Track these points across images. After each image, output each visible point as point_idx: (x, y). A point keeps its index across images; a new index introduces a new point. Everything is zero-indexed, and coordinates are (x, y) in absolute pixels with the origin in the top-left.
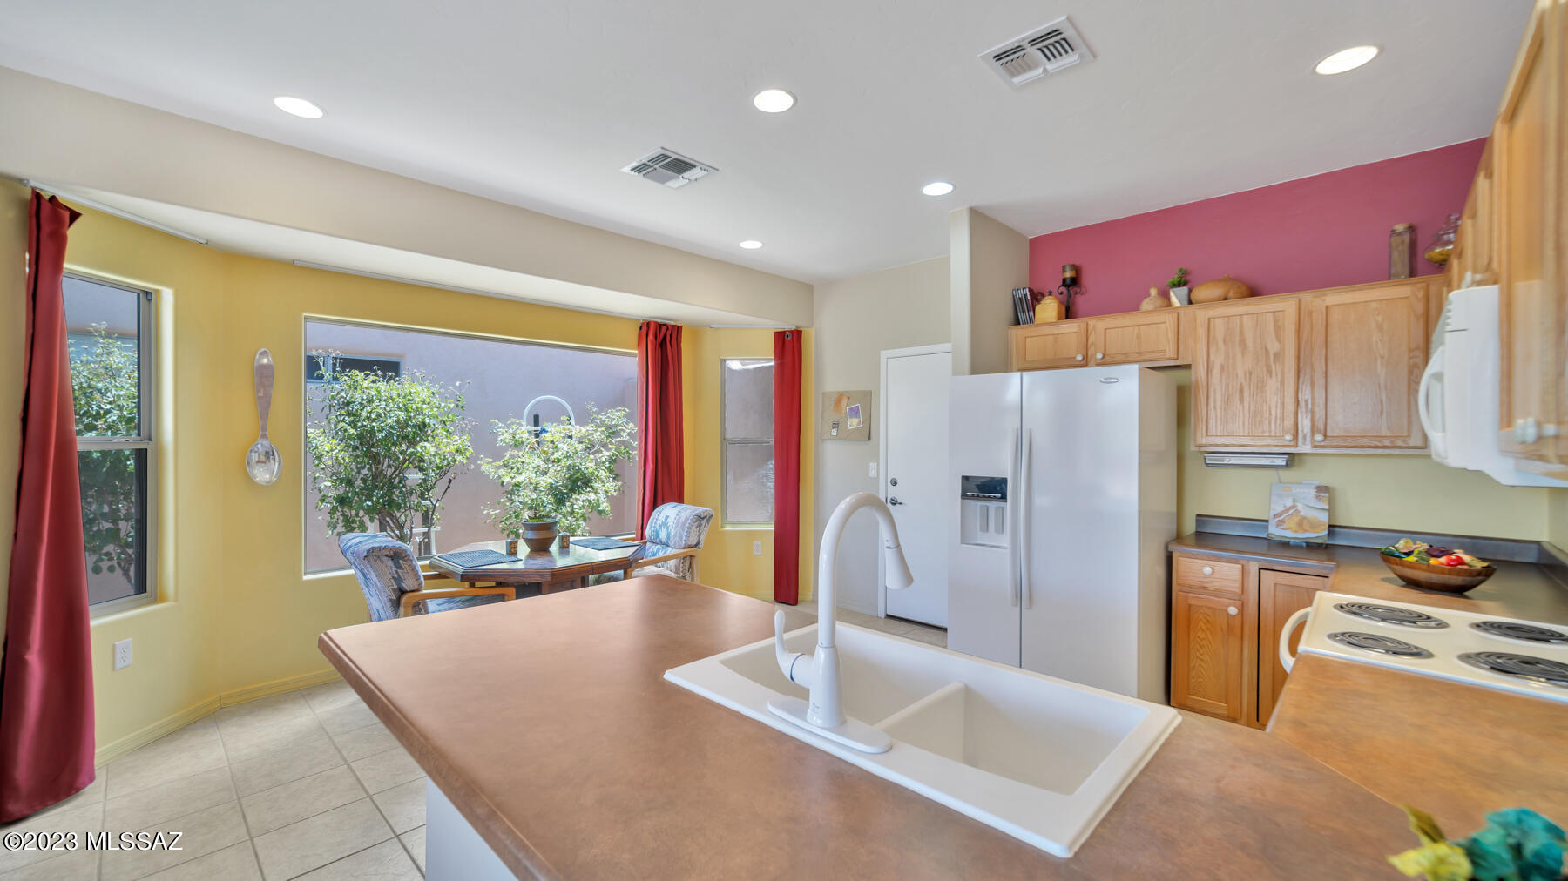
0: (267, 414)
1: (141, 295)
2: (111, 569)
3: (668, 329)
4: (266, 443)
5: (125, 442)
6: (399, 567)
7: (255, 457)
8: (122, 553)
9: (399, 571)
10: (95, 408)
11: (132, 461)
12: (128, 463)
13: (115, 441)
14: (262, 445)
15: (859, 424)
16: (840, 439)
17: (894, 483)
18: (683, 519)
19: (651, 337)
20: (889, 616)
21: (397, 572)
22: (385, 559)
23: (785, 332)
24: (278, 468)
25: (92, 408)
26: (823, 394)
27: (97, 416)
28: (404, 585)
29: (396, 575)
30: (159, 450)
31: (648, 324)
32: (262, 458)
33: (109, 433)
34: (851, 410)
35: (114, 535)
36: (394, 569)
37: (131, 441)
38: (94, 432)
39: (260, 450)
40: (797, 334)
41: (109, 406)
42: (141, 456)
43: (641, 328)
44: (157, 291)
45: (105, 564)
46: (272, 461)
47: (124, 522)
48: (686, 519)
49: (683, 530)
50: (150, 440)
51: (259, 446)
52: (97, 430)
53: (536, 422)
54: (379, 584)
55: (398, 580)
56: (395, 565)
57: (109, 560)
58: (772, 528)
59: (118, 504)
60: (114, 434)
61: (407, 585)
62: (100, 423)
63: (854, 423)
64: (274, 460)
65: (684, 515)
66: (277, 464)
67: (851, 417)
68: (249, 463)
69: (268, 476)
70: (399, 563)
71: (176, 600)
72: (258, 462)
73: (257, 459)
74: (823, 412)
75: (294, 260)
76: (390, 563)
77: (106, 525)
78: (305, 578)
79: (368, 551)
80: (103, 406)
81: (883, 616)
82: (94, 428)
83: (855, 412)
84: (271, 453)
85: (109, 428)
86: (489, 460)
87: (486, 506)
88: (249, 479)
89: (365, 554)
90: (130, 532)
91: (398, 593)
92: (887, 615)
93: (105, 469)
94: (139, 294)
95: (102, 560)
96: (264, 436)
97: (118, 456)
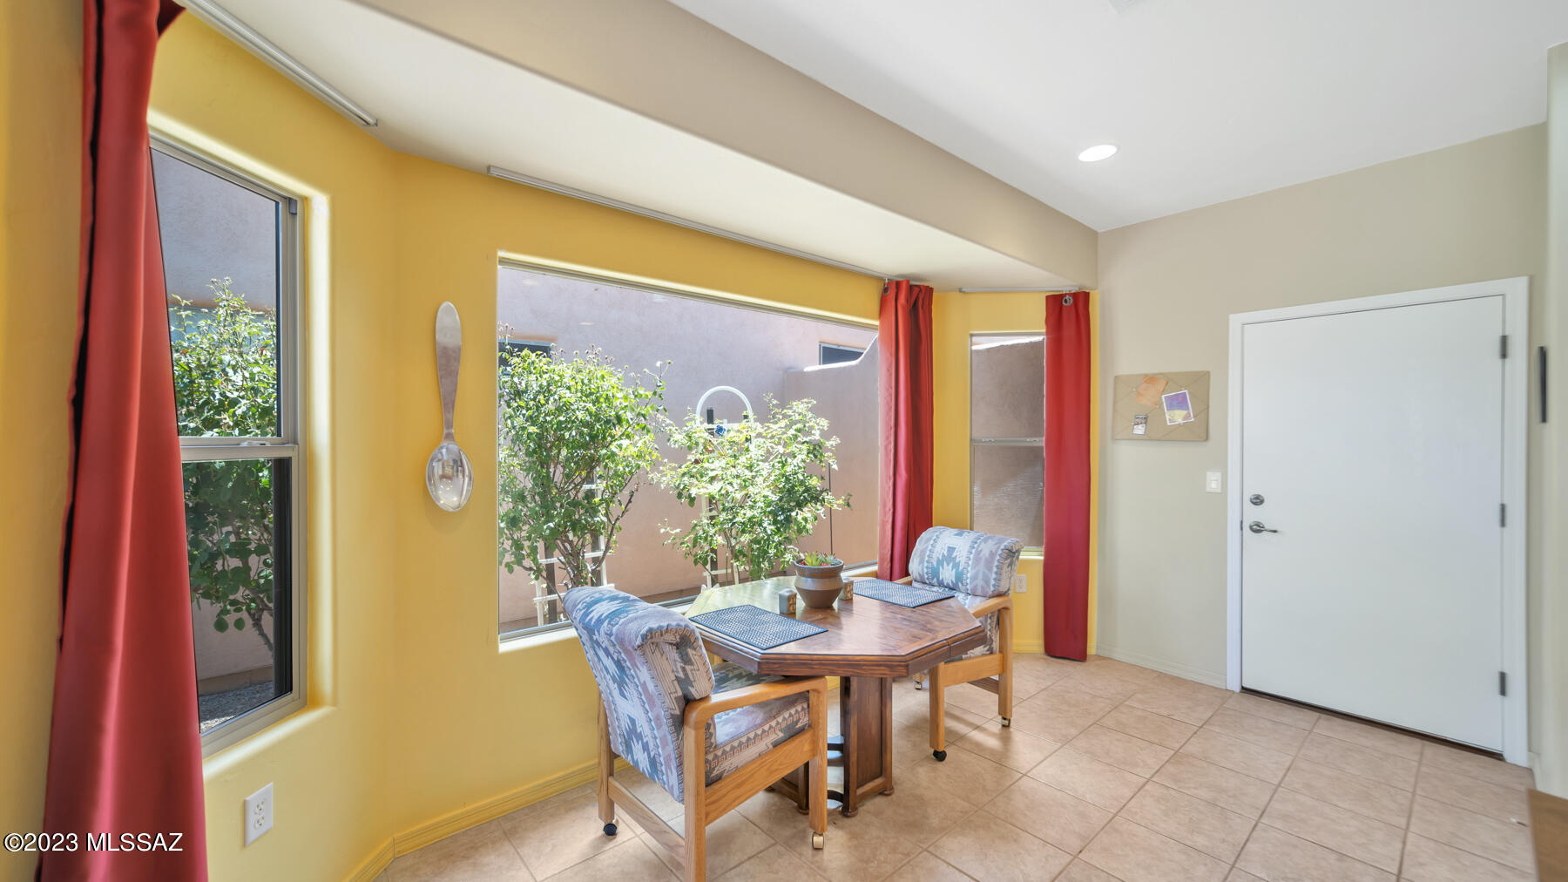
0: (453, 402)
1: (280, 206)
2: (239, 624)
3: (920, 291)
4: (453, 447)
5: (257, 446)
6: (687, 660)
7: (438, 471)
8: (253, 600)
9: (688, 668)
10: (218, 396)
11: (266, 472)
12: (261, 474)
13: (245, 444)
14: (447, 449)
15: (1187, 417)
16: (1151, 440)
17: (1258, 500)
18: (986, 553)
19: (902, 300)
20: (1245, 690)
21: (684, 669)
22: (667, 648)
23: (1062, 296)
24: (469, 485)
25: (214, 396)
26: (1116, 378)
27: (220, 408)
28: (692, 690)
29: (681, 675)
30: (309, 459)
31: (898, 284)
32: (448, 471)
33: (237, 432)
34: (1170, 399)
35: (242, 575)
36: (679, 665)
37: (268, 444)
38: (216, 430)
39: (445, 457)
40: (1081, 300)
41: (236, 394)
42: (282, 468)
43: (886, 290)
44: (305, 199)
45: (230, 619)
46: (460, 476)
47: (254, 555)
48: (992, 554)
49: (990, 569)
50: (295, 442)
51: (444, 451)
52: (220, 427)
53: (710, 419)
54: (651, 687)
55: (684, 682)
56: (682, 658)
57: (236, 610)
58: (1042, 558)
59: (248, 530)
60: (244, 432)
61: (695, 692)
62: (226, 418)
63: (1177, 417)
64: (463, 472)
65: (987, 548)
66: (467, 479)
67: (1170, 407)
68: (430, 480)
69: (455, 499)
70: (687, 654)
71: (335, 703)
72: (443, 477)
73: (441, 473)
74: (1115, 403)
75: (489, 168)
76: (673, 654)
77: (235, 563)
78: (505, 647)
79: (644, 637)
80: (228, 394)
81: (1237, 689)
82: (217, 424)
83: (1178, 402)
84: (459, 463)
85: (237, 424)
86: (674, 465)
87: (664, 523)
88: (429, 501)
89: (638, 642)
90: (262, 571)
91: (683, 703)
92: (1243, 688)
93: (230, 484)
94: (277, 203)
95: (228, 612)
96: (449, 436)
97: (250, 468)
